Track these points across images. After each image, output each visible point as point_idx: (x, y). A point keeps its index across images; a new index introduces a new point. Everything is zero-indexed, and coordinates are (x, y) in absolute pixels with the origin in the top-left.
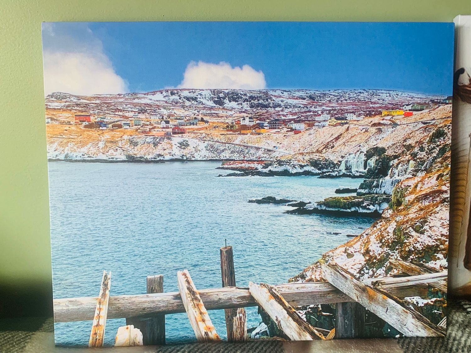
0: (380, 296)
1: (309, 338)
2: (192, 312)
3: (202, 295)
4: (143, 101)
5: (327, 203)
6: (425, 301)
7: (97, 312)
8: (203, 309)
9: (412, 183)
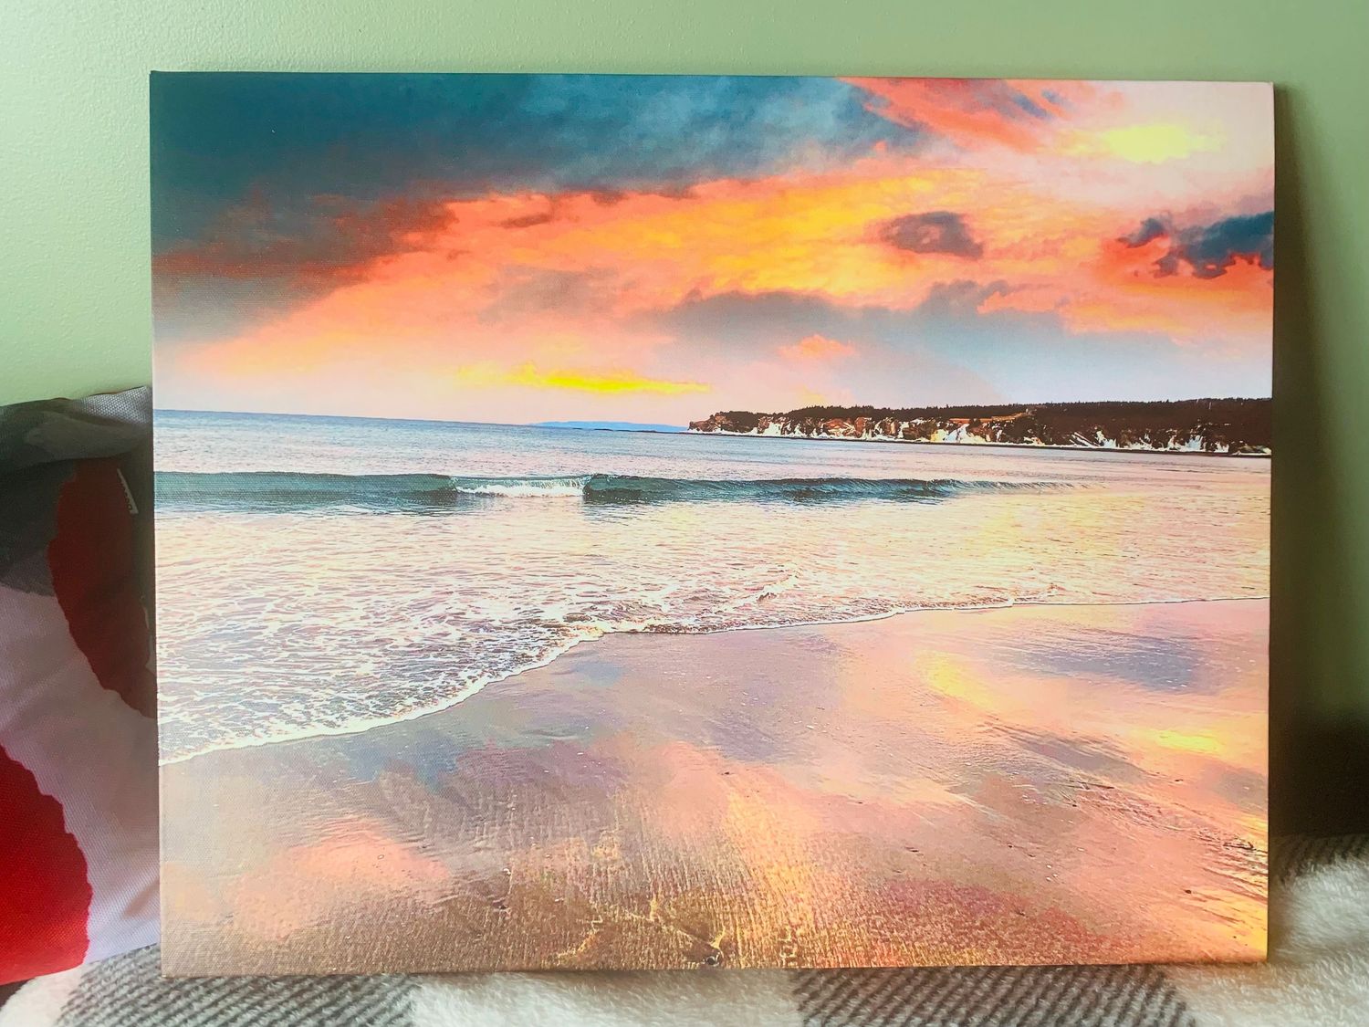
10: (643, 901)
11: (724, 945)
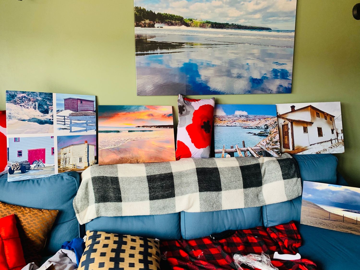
0: (269, 150)
1: (258, 157)
2: (238, 152)
3: (240, 149)
4: (229, 117)
5: (259, 133)
6: (277, 150)
7: (223, 152)
8: (240, 152)
9: (272, 130)
10: (133, 158)
11: (139, 161)
